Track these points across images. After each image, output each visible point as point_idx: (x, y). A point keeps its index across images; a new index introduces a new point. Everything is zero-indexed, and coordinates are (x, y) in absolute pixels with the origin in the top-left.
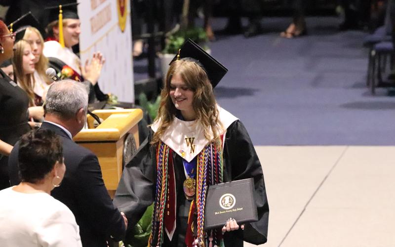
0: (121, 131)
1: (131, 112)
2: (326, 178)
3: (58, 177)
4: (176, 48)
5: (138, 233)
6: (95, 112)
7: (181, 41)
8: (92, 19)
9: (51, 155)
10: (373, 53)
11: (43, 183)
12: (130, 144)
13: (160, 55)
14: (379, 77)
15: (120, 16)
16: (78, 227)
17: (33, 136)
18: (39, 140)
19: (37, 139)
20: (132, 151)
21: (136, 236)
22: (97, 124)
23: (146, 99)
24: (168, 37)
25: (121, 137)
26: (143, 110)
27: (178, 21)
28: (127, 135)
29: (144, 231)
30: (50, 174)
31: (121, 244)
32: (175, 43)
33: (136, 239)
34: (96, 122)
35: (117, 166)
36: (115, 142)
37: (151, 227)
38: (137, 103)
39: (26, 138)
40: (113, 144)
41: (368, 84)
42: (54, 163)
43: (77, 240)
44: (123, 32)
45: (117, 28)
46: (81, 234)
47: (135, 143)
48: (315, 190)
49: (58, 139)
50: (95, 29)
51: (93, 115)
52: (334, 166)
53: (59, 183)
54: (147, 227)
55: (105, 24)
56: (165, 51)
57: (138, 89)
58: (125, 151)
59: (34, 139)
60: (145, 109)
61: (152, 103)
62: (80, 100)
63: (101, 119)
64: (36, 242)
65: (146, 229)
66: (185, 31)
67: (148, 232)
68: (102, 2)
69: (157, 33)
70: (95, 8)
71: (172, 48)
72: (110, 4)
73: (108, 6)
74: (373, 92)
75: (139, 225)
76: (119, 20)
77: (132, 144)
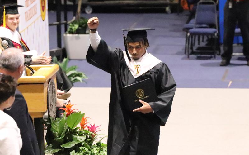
0: (47, 78)
1: (52, 67)
4: (74, 30)
7: (76, 26)
8: (26, 13)
10: (189, 34)
12: (52, 85)
13: (65, 35)
14: (192, 48)
15: (42, 11)
21: (55, 139)
22: (32, 74)
23: (57, 60)
24: (69, 24)
25: (46, 81)
27: (75, 15)
28: (50, 80)
29: (60, 136)
32: (73, 28)
33: (55, 141)
34: (31, 72)
35: (44, 98)
36: (43, 84)
37: (63, 135)
40: (41, 85)
41: (185, 53)
44: (43, 21)
45: (40, 18)
47: (54, 84)
50: (27, 19)
51: (30, 68)
54: (62, 133)
55: (34, 15)
56: (67, 32)
57: (52, 54)
63: (34, 71)
66: (79, 21)
67: (62, 137)
68: (32, 3)
69: (63, 21)
70: (28, 6)
71: (71, 31)
72: (36, 4)
73: (35, 6)
74: (188, 57)
75: (56, 133)
76: (41, 13)
77: (53, 85)
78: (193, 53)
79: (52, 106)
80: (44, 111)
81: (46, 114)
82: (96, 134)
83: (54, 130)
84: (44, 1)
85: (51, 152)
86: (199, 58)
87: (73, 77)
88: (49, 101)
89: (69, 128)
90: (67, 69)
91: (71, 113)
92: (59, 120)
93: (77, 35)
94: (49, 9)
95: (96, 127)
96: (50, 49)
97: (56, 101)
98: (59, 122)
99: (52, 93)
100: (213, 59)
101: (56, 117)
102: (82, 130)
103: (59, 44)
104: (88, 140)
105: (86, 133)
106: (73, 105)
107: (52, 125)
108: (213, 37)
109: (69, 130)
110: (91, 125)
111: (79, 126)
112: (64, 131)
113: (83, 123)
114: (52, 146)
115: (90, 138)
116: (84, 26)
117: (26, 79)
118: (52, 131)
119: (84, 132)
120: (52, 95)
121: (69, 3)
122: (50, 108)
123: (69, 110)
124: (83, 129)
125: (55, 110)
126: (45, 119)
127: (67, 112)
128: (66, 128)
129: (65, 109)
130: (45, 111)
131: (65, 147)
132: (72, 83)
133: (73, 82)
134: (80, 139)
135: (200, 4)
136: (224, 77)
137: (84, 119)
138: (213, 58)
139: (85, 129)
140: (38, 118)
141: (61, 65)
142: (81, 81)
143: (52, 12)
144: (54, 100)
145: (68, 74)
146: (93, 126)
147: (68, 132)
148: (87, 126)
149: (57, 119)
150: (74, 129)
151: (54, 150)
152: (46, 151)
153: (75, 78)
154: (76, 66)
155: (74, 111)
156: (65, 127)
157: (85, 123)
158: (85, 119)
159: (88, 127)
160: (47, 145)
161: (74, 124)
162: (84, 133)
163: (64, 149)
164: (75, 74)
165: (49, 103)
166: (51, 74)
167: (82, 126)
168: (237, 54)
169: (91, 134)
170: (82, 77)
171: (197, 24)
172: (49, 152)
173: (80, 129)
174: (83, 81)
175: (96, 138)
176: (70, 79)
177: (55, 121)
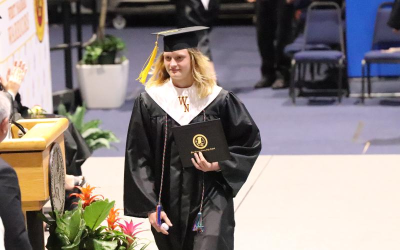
0: (47, 141)
1: (56, 121)
2: (251, 187)
4: (94, 58)
5: (65, 245)
6: (20, 121)
7: (98, 51)
8: (9, 29)
10: (294, 62)
13: (78, 66)
15: (38, 25)
21: (63, 248)
22: (21, 134)
23: (65, 111)
24: (85, 48)
25: (46, 146)
27: (95, 30)
28: (53, 144)
29: (72, 243)
32: (93, 53)
34: (20, 131)
35: (43, 177)
36: (40, 151)
37: (78, 238)
38: (56, 112)
40: (40, 153)
44: (41, 42)
45: (35, 38)
47: (61, 152)
50: (13, 39)
51: (17, 125)
52: (259, 176)
54: (75, 238)
55: (23, 33)
56: (83, 61)
57: (56, 100)
61: (71, 114)
62: (4, 110)
63: (25, 130)
65: (73, 240)
66: (103, 41)
67: (75, 244)
68: (20, 11)
69: (75, 43)
70: (13, 17)
71: (90, 59)
72: (28, 13)
73: (25, 16)
74: (294, 102)
75: (66, 237)
76: (37, 29)
77: (58, 154)
78: (302, 94)
79: (57, 190)
80: (43, 200)
81: (48, 205)
82: (135, 238)
83: (62, 232)
84: (41, 8)
86: (312, 103)
87: (94, 139)
88: (53, 182)
89: (87, 227)
90: (83, 125)
91: (91, 201)
92: (69, 215)
93: (99, 66)
94: (51, 22)
95: (134, 225)
96: (53, 90)
97: (64, 181)
98: (69, 218)
99: (58, 168)
100: (337, 105)
101: (65, 210)
102: (110, 232)
103: (69, 83)
104: (121, 248)
105: (117, 236)
106: (94, 188)
107: (57, 223)
108: (337, 66)
109: (88, 231)
110: (127, 223)
111: (104, 223)
112: (80, 234)
113: (112, 218)
115: (124, 244)
116: (111, 49)
117: (12, 143)
118: (58, 234)
119: (114, 234)
120: (58, 171)
121: (84, 10)
122: (53, 193)
123: (87, 197)
124: (111, 229)
125: (62, 197)
126: (45, 213)
127: (84, 200)
128: (83, 228)
129: (81, 194)
130: (46, 199)
132: (91, 149)
133: (94, 147)
134: (107, 247)
135: (313, 8)
136: (356, 136)
137: (113, 213)
138: (337, 102)
139: (115, 229)
140: (34, 212)
141: (73, 118)
142: (108, 146)
143: (55, 26)
144: (60, 180)
145: (85, 134)
146: (129, 223)
147: (86, 235)
148: (118, 224)
149: (66, 212)
150: (96, 229)
153: (97, 141)
154: (98, 120)
155: (95, 199)
156: (80, 226)
157: (116, 218)
158: (116, 211)
159: (121, 226)
161: (97, 221)
162: (114, 237)
164: (96, 133)
165: (53, 184)
166: (55, 134)
167: (111, 224)
168: (379, 95)
169: (127, 238)
170: (110, 140)
171: (308, 43)
173: (107, 229)
174: (111, 145)
175: (135, 245)
176: (88, 144)
177: (64, 217)
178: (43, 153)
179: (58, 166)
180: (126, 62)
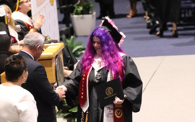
0: (54, 54)
1: (58, 45)
2: (155, 72)
3: (25, 78)
4: (79, 12)
7: (81, 8)
9: (21, 68)
11: (17, 81)
16: (36, 102)
17: (12, 59)
18: (15, 61)
19: (14, 61)
20: (60, 63)
21: (64, 105)
23: (65, 38)
25: (54, 57)
26: (64, 43)
28: (57, 56)
30: (21, 77)
31: (57, 109)
32: (78, 9)
33: (64, 106)
35: (53, 71)
36: (51, 59)
38: (61, 40)
39: (8, 60)
42: (23, 72)
43: (36, 108)
44: (52, 5)
45: (49, 4)
46: (37, 105)
47: (61, 59)
48: (150, 78)
49: (24, 60)
50: (39, 5)
52: (159, 66)
53: (25, 81)
55: (44, 2)
56: (74, 13)
57: (61, 33)
58: (56, 63)
59: (12, 61)
60: (65, 43)
61: (68, 40)
63: (44, 49)
64: (15, 110)
66: (83, 4)
71: (77, 12)
75: (65, 100)
77: (59, 60)
79: (60, 78)
80: (53, 83)
81: (56, 84)
85: (61, 115)
87: (80, 51)
90: (74, 45)
93: (81, 16)
97: (63, 73)
114: (62, 111)
116: (87, 7)
120: (60, 68)
122: (58, 79)
131: (72, 111)
133: (79, 55)
144: (61, 73)
151: (64, 114)
152: (57, 115)
154: (82, 42)
160: (58, 111)
163: (72, 113)
164: (81, 48)
165: (57, 75)
166: (58, 50)
172: (60, 116)
178: (52, 60)
179: (60, 66)
180: (94, 13)
